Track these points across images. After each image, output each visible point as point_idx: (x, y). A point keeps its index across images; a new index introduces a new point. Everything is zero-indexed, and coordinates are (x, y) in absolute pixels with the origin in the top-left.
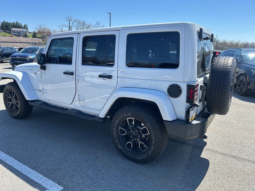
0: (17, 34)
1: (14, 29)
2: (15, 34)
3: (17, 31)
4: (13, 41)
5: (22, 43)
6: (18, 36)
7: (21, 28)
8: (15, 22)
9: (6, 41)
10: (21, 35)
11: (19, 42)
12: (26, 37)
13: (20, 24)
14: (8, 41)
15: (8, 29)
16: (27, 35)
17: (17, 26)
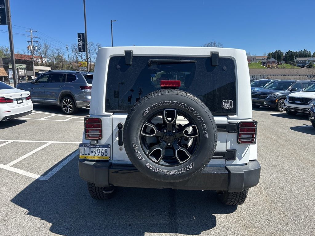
0: (301, 65)
1: (298, 59)
2: (299, 64)
3: (302, 61)
4: (288, 74)
5: (299, 75)
6: (302, 67)
7: (309, 57)
8: (303, 51)
9: (280, 74)
10: (306, 65)
11: (296, 74)
12: (311, 68)
13: (309, 52)
14: (283, 74)
15: (291, 60)
16: (312, 66)
17: (304, 54)
